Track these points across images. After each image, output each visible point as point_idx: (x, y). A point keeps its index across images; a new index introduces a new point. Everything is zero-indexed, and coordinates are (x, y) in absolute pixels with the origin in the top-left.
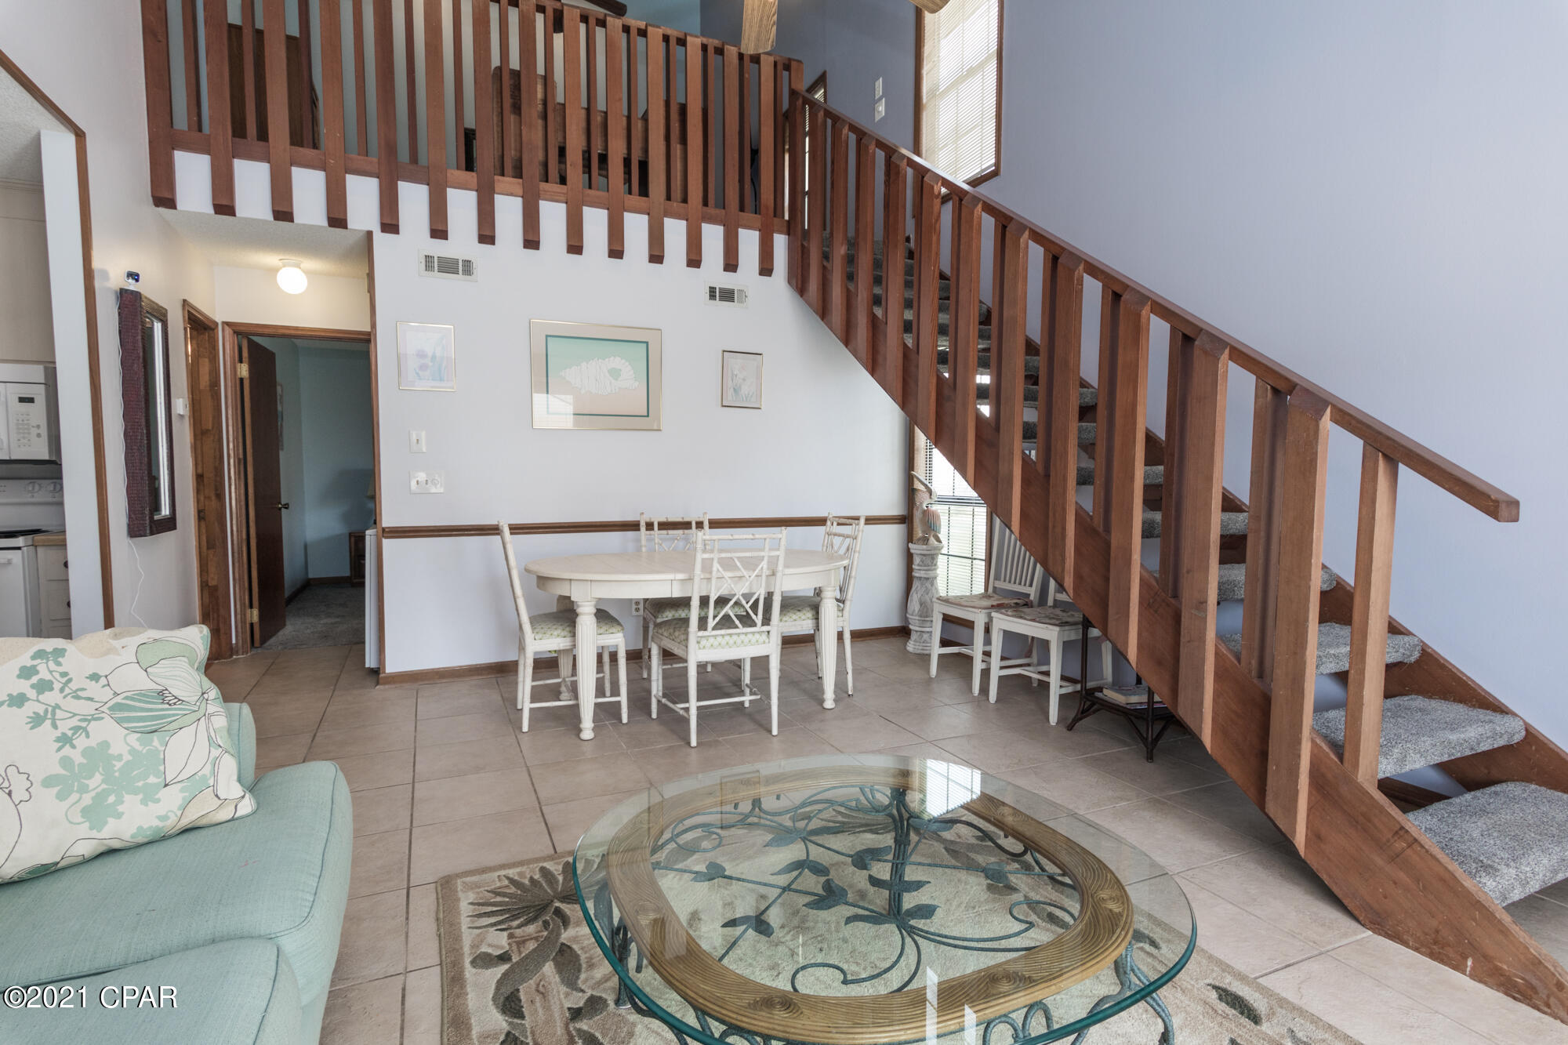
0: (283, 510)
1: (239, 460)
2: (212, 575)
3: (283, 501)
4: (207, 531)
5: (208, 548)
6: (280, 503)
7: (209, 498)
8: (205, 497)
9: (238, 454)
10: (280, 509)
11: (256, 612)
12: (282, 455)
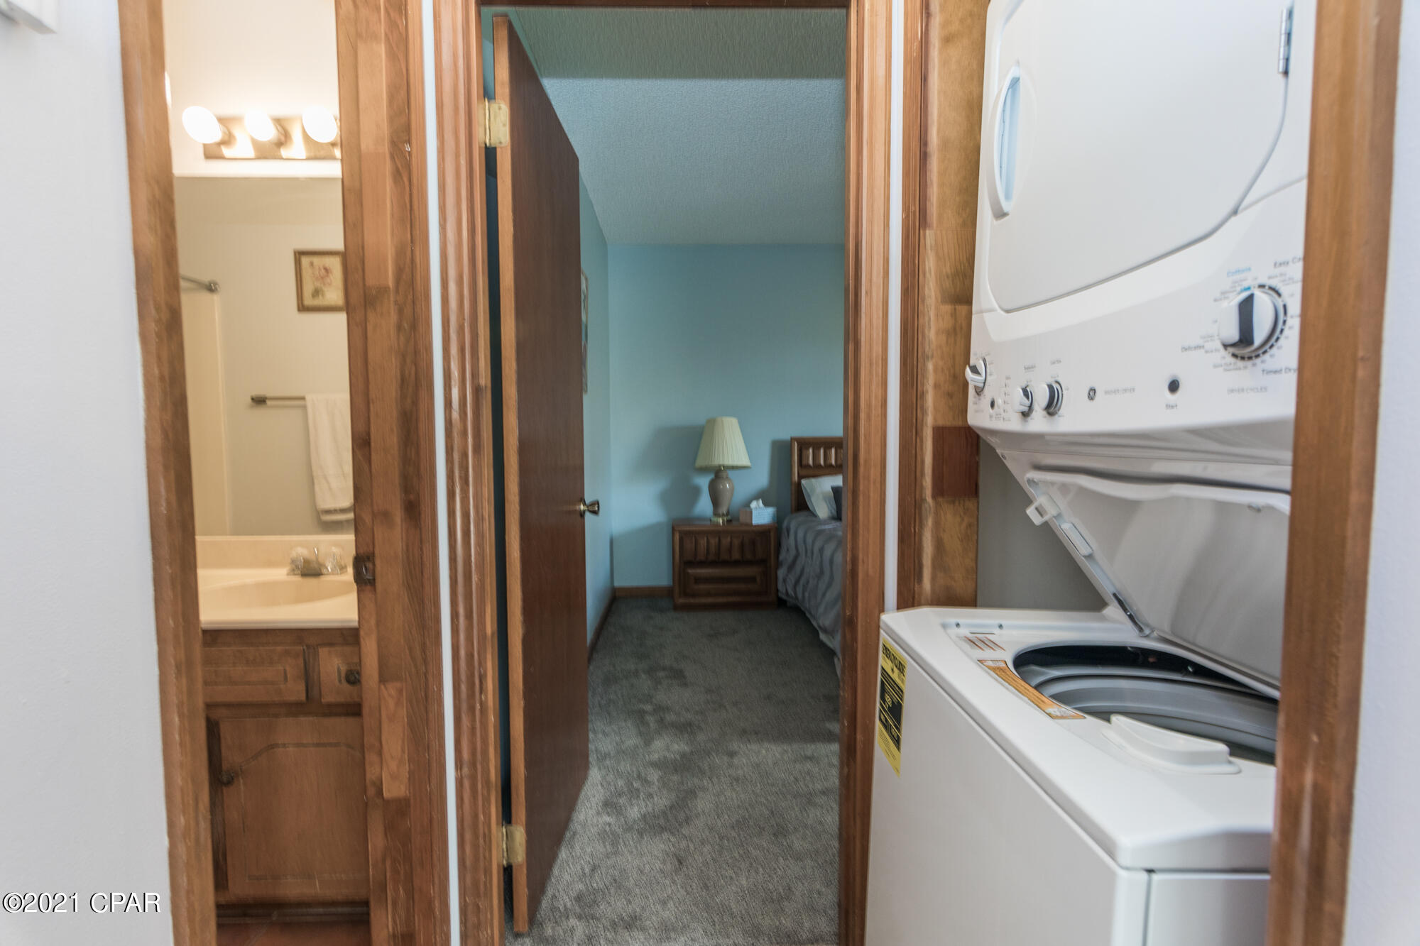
0: (588, 516)
1: (477, 390)
2: (393, 765)
3: (588, 499)
4: (378, 624)
5: (383, 680)
6: (582, 500)
7: (386, 516)
8: (374, 515)
9: (475, 375)
10: (582, 515)
11: (520, 834)
12: (587, 400)
